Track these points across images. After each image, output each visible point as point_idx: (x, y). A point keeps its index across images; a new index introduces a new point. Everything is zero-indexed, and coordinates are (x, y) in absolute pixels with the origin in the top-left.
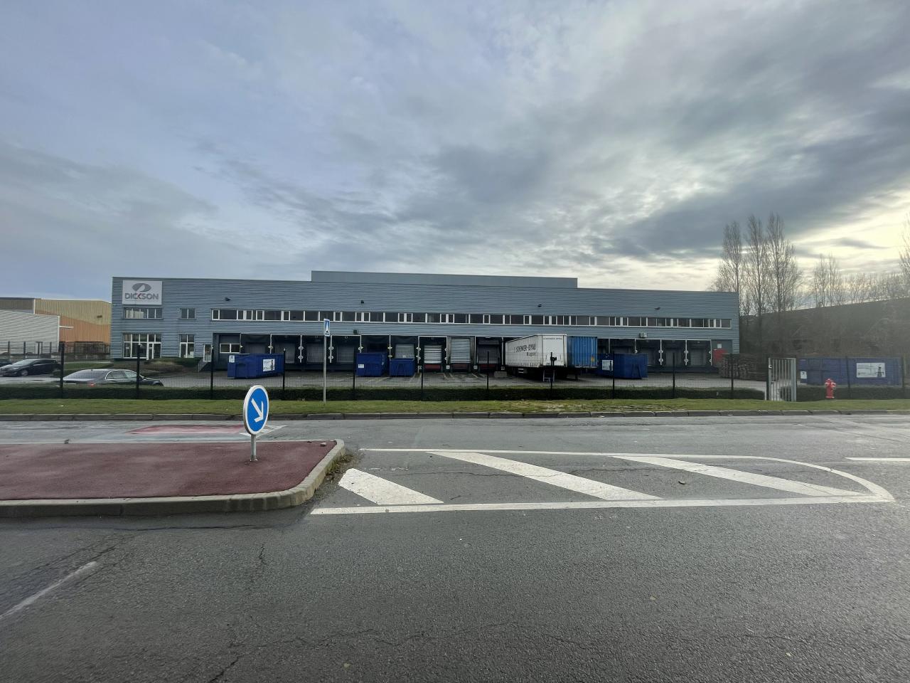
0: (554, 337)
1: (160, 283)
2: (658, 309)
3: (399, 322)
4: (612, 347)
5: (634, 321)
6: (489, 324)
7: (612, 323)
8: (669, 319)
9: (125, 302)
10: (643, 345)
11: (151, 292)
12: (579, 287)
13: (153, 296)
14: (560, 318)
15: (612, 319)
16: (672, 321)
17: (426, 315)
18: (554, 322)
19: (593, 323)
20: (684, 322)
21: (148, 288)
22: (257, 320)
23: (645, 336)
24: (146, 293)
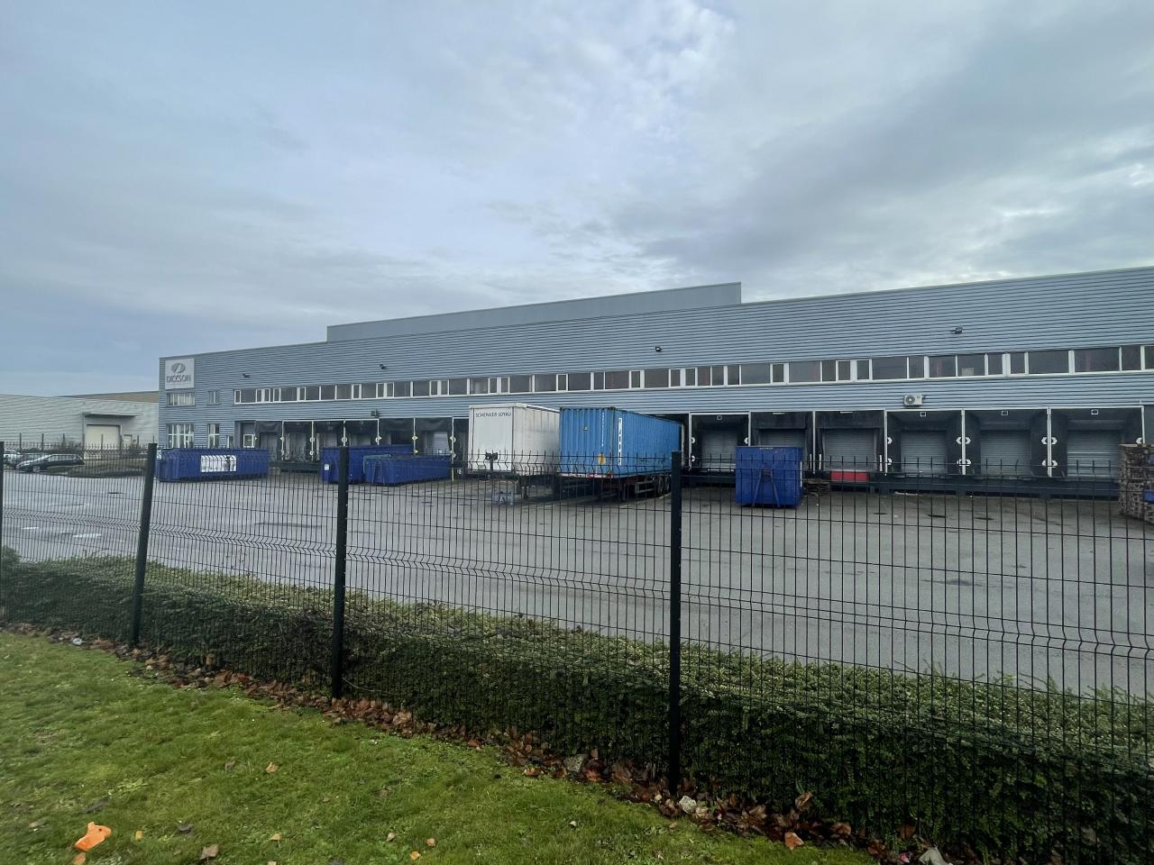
0: (498, 411)
1: (193, 359)
2: (958, 332)
3: (431, 396)
4: (821, 432)
5: (888, 368)
6: (567, 391)
7: (829, 375)
8: (996, 358)
9: (168, 386)
10: (908, 425)
11: (184, 373)
12: (745, 300)
13: (188, 378)
14: (704, 371)
15: (829, 365)
16: (1006, 361)
17: (468, 381)
18: (690, 381)
19: (779, 377)
20: (1049, 361)
21: (183, 369)
22: (274, 402)
23: (918, 402)
24: (182, 374)
